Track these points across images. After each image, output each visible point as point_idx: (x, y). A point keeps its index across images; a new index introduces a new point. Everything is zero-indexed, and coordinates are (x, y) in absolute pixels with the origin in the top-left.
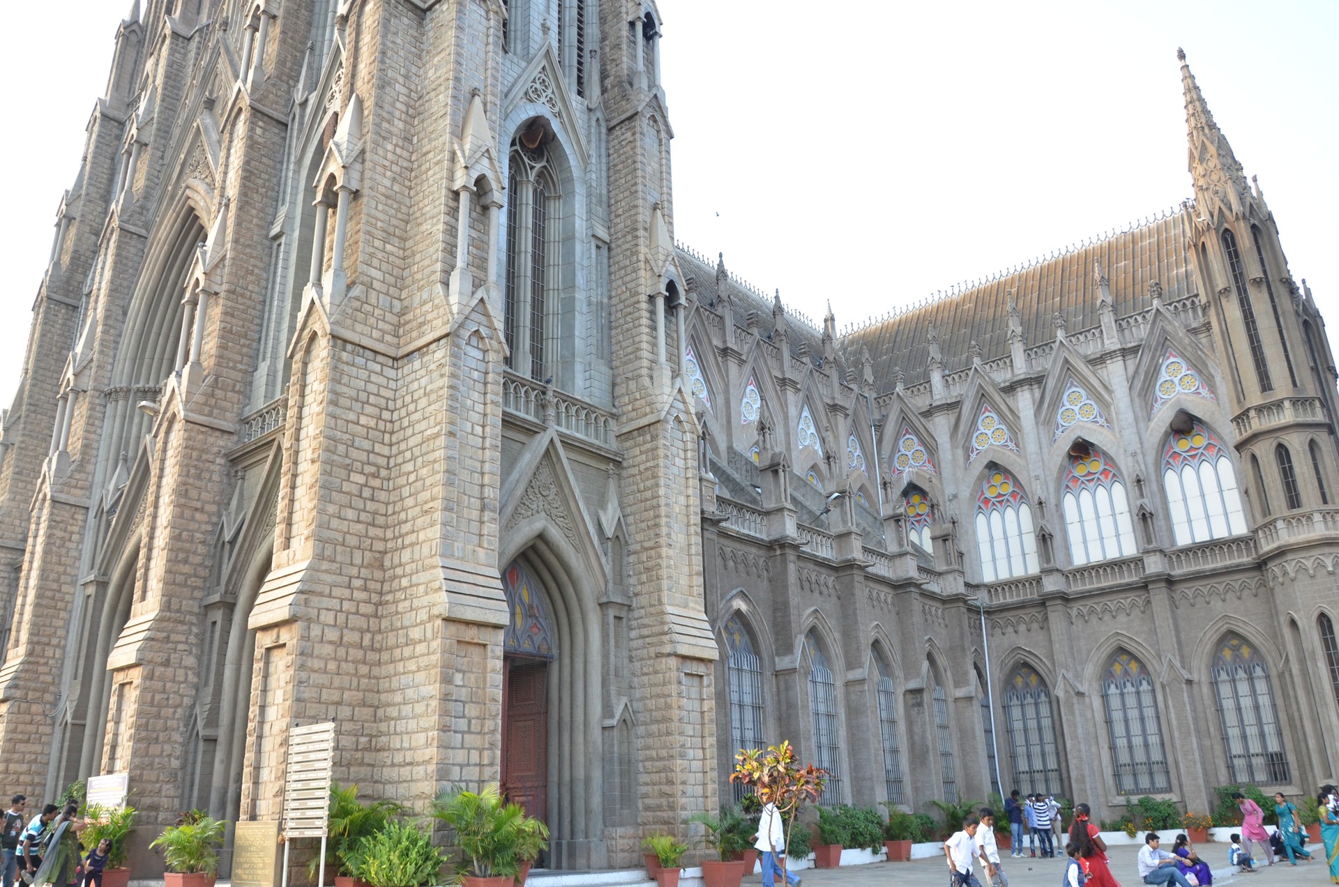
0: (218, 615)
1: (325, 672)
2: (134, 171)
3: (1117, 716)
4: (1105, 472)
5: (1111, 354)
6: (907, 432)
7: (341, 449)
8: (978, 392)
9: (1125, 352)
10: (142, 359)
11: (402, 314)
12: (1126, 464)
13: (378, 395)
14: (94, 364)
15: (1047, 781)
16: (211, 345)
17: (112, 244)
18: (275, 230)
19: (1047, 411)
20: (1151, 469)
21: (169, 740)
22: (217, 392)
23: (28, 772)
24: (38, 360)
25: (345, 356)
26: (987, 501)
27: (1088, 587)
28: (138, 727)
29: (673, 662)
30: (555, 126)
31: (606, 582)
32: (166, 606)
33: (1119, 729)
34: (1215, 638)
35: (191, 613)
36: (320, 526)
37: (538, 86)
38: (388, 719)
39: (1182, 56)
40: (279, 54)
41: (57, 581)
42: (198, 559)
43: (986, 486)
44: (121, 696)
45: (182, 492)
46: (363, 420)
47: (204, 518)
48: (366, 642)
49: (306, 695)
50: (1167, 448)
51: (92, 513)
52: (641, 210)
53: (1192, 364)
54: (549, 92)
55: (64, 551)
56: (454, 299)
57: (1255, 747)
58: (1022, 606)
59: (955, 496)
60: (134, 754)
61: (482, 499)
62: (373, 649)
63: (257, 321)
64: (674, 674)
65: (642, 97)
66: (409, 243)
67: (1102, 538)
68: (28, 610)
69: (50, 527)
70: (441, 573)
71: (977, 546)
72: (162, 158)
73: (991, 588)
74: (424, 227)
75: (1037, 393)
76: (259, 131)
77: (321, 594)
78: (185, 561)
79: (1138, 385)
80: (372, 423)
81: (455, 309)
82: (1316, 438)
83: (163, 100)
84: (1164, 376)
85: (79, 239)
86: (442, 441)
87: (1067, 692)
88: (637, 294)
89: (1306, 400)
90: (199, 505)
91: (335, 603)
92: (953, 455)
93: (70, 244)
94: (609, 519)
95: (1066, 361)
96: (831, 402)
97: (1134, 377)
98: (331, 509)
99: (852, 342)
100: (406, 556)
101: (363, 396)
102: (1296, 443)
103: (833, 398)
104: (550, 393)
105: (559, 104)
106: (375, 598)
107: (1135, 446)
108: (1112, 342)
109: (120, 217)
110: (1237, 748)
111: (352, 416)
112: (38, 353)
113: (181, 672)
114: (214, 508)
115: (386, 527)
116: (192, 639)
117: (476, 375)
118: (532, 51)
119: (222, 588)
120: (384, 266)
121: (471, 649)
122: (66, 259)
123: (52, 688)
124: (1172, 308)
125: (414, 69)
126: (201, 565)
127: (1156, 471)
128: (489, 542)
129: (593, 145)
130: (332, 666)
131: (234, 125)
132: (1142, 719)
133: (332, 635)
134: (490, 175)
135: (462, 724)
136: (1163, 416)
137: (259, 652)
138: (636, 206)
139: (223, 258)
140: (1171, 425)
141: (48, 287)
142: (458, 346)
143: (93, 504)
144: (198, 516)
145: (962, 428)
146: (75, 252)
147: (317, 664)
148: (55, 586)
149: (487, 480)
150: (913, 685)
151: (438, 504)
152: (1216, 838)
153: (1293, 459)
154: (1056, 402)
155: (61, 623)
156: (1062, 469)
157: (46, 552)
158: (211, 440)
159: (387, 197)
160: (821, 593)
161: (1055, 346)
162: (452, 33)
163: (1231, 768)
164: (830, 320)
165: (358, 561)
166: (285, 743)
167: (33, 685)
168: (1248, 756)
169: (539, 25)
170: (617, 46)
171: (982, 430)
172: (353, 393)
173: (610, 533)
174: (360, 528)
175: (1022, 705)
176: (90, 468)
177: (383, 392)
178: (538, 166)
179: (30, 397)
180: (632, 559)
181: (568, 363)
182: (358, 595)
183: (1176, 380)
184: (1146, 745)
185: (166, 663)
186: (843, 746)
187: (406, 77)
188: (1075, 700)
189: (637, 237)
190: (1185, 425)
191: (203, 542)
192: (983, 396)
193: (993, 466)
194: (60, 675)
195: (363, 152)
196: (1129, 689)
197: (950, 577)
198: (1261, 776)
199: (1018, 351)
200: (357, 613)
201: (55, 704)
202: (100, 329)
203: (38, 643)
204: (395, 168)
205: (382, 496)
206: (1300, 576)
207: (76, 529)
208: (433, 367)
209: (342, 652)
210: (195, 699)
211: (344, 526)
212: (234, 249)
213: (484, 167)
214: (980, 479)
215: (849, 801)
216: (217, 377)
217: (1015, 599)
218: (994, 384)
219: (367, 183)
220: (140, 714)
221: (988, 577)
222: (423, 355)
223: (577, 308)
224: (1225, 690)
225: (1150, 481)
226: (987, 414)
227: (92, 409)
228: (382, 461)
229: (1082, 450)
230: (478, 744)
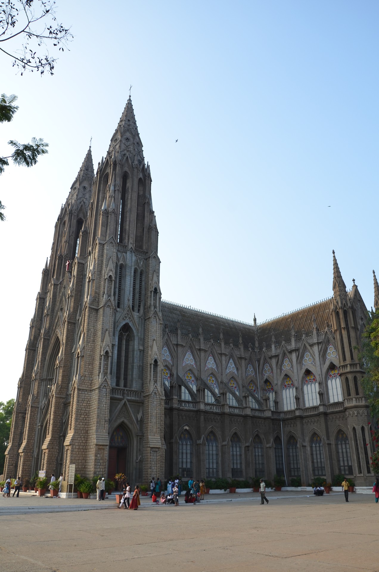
0: (62, 438)
1: (76, 454)
2: (46, 321)
3: (314, 453)
4: (314, 379)
5: (314, 344)
6: (267, 363)
7: (79, 411)
8: (283, 352)
9: (318, 343)
10: (49, 371)
11: (92, 381)
12: (318, 378)
13: (87, 399)
14: (39, 373)
15: (294, 471)
16: (60, 378)
17: (42, 341)
18: (73, 351)
19: (300, 360)
20: (324, 380)
21: (53, 464)
22: (62, 389)
23: (28, 468)
24: (27, 365)
25: (80, 392)
26: (285, 386)
27: (308, 414)
28: (47, 461)
29: (149, 449)
30: (130, 324)
31: (138, 431)
32: (52, 437)
33: (315, 457)
34: (337, 431)
35: (57, 438)
36: (75, 427)
37: (126, 315)
38: (88, 462)
39: (334, 253)
40: (74, 306)
41: (33, 425)
42: (58, 426)
43: (285, 381)
44: (44, 455)
45: (55, 412)
46: (84, 404)
47: (60, 417)
48: (84, 448)
49: (73, 459)
50: (328, 373)
51: (39, 409)
52: (149, 342)
53: (335, 349)
54: (129, 316)
55: (34, 418)
56: (100, 380)
57: (346, 464)
58: (291, 419)
59: (277, 384)
60: (47, 467)
61: (105, 420)
62: (85, 449)
63: (70, 371)
64: (149, 451)
65: (152, 312)
66: (94, 365)
67: (313, 399)
68: (27, 432)
69: (31, 413)
70: (95, 436)
71: (283, 399)
72: (52, 318)
73: (286, 413)
74: (96, 362)
75: (297, 353)
76: (69, 327)
77: (76, 440)
78: (56, 427)
79: (321, 353)
80: (86, 405)
81: (100, 382)
82: (356, 375)
83: (52, 303)
84: (329, 351)
85: (35, 332)
86: (96, 410)
87: (300, 445)
88: (148, 363)
89: (354, 364)
90: (58, 415)
91: (78, 441)
92: (277, 371)
93: (33, 333)
94: (139, 416)
95: (305, 344)
96: (239, 356)
97: (320, 351)
98: (77, 423)
99: (260, 328)
100: (91, 431)
101: (84, 399)
102: (350, 377)
103: (241, 355)
104: (125, 391)
105: (132, 318)
106: (86, 439)
107: (320, 373)
108: (315, 341)
109: (43, 335)
110: (342, 464)
111: (81, 404)
112: (27, 363)
113: (55, 450)
114: (61, 415)
115: (88, 425)
116: (57, 443)
117: (104, 394)
118: (125, 307)
119: (63, 432)
120: (88, 371)
121: (101, 450)
122: (32, 338)
123: (32, 449)
124: (330, 330)
125: (95, 324)
126: (59, 427)
127: (325, 380)
128: (106, 428)
129: (140, 326)
130: (77, 453)
131: (65, 324)
132: (317, 454)
133: (77, 447)
134: (109, 350)
135: (99, 464)
136: (327, 364)
137: (66, 450)
138: (149, 341)
139: (62, 359)
140: (329, 366)
141: (28, 346)
142: (100, 390)
143: (40, 406)
144: (58, 417)
145: (279, 363)
146: (34, 336)
147: (74, 453)
148: (32, 426)
149: (106, 416)
150: (247, 445)
151: (95, 422)
152: (333, 490)
153: (349, 382)
154: (303, 357)
155: (34, 434)
156: (303, 378)
157: (30, 419)
158: (60, 400)
159: (89, 356)
160: (215, 422)
161: (302, 339)
162: (102, 317)
163: (340, 470)
164: (255, 320)
165: (83, 432)
166: (69, 467)
167: (28, 449)
168: (344, 466)
169: (127, 299)
170: (147, 298)
171: (285, 364)
172: (82, 399)
173: (139, 420)
174: (83, 426)
175: (293, 448)
176: (39, 398)
177: (88, 398)
178: (127, 334)
179: (26, 375)
180: (144, 425)
181: (132, 381)
182: (82, 439)
183: (331, 352)
184: (317, 462)
185: (53, 448)
186: (220, 462)
187: (94, 327)
188: (302, 448)
189: (148, 349)
190: (332, 367)
191: (59, 422)
192: (284, 354)
193: (286, 375)
194: (34, 446)
195: (84, 347)
196: (318, 445)
197: (267, 412)
198: (347, 472)
199: (293, 340)
200: (82, 442)
201: (33, 453)
202: (40, 364)
203: (29, 439)
204: (91, 349)
205: (88, 419)
206: (349, 416)
207: (36, 412)
208: (96, 394)
209: (79, 450)
210: (58, 455)
211: (80, 426)
212: (65, 356)
213: (107, 349)
214: (284, 379)
215: (221, 477)
216: (62, 386)
217: (291, 417)
218: (287, 350)
219: (85, 354)
220: (48, 459)
221: (285, 409)
222: (95, 391)
223: (134, 368)
224: (340, 447)
225: (323, 383)
226: (286, 359)
227: (39, 383)
228: (88, 412)
229: (308, 372)
230: (102, 467)
